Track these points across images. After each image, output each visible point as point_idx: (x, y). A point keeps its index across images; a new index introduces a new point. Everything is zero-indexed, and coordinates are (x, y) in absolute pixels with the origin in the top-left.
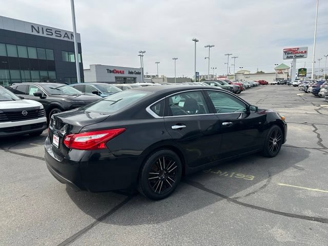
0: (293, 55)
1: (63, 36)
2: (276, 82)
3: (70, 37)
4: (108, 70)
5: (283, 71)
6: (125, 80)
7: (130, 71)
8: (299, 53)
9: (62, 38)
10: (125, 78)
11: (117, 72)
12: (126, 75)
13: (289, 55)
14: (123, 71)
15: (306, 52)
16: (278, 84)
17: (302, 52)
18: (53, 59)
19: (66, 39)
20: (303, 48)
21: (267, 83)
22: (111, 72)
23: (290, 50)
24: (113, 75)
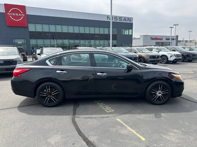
1: (123, 20)
3: (127, 21)
4: (151, 38)
6: (162, 44)
7: (167, 38)
9: (122, 21)
10: (163, 43)
11: (157, 39)
12: (164, 40)
14: (162, 39)
18: (116, 34)
19: (125, 22)
22: (153, 39)
24: (155, 41)
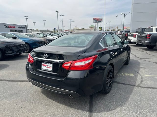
0: (97, 21)
4: (5, 26)
5: (93, 28)
7: (19, 27)
11: (11, 27)
12: (16, 29)
13: (96, 21)
14: (15, 27)
15: (102, 20)
17: (100, 20)
20: (100, 18)
23: (96, 19)
24: (9, 29)
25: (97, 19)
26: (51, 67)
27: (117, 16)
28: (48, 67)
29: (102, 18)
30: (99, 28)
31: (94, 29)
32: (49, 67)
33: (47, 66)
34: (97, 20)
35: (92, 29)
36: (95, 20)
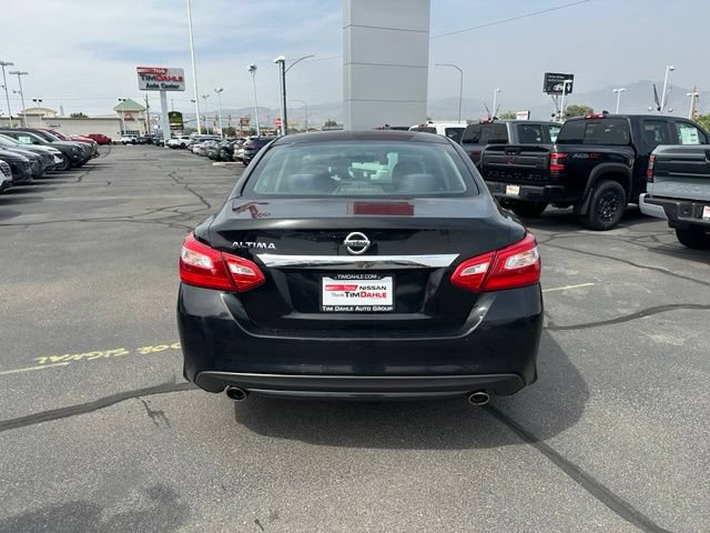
0: (159, 84)
2: (129, 140)
5: (134, 116)
8: (170, 79)
13: (151, 83)
15: (181, 79)
16: (133, 142)
17: (174, 79)
20: (175, 70)
21: (110, 140)
23: (151, 71)
25: (159, 74)
26: (381, 292)
27: (253, 68)
28: (367, 291)
29: (182, 71)
30: (170, 114)
31: (143, 119)
32: (369, 295)
33: (358, 291)
34: (156, 79)
35: (132, 119)
36: (149, 78)
